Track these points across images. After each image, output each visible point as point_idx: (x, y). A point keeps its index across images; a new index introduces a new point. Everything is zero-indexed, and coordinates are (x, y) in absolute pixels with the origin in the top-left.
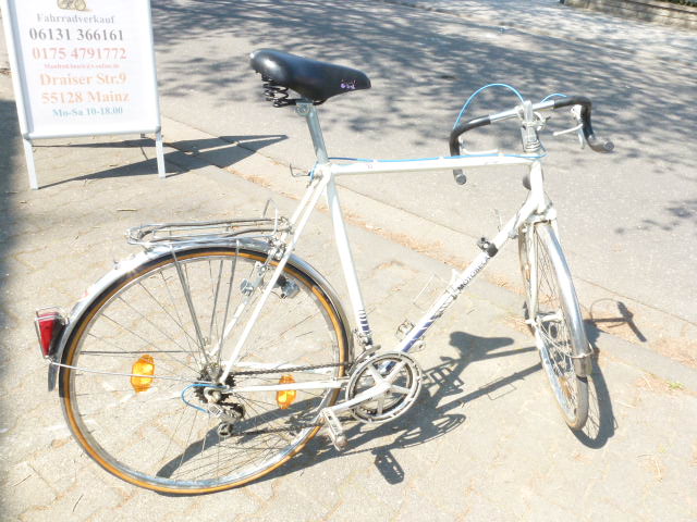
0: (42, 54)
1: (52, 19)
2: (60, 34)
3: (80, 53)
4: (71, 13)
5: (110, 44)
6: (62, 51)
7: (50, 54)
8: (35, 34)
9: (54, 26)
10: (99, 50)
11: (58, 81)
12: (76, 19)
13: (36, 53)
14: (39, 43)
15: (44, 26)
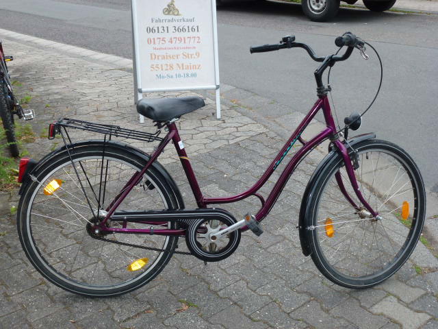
0: (153, 41)
2: (163, 29)
3: (174, 40)
4: (170, 17)
5: (191, 34)
6: (164, 39)
7: (157, 41)
8: (150, 30)
10: (184, 38)
11: (160, 58)
12: (172, 20)
13: (149, 41)
14: (151, 35)
15: (155, 25)
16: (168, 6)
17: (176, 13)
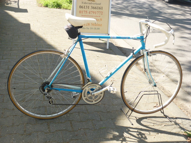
2: (87, 7)
3: (91, 12)
5: (99, 10)
7: (83, 12)
8: (81, 7)
10: (96, 12)
15: (83, 5)
17: (93, 0)
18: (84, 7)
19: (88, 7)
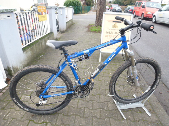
0: (107, 36)
1: (110, 29)
4: (114, 28)
6: (111, 36)
7: (109, 36)
8: (107, 32)
9: (110, 31)
12: (115, 30)
13: (106, 36)
14: (107, 34)
15: (108, 31)
16: (114, 25)
17: (116, 27)
18: (109, 33)
19: (112, 32)
